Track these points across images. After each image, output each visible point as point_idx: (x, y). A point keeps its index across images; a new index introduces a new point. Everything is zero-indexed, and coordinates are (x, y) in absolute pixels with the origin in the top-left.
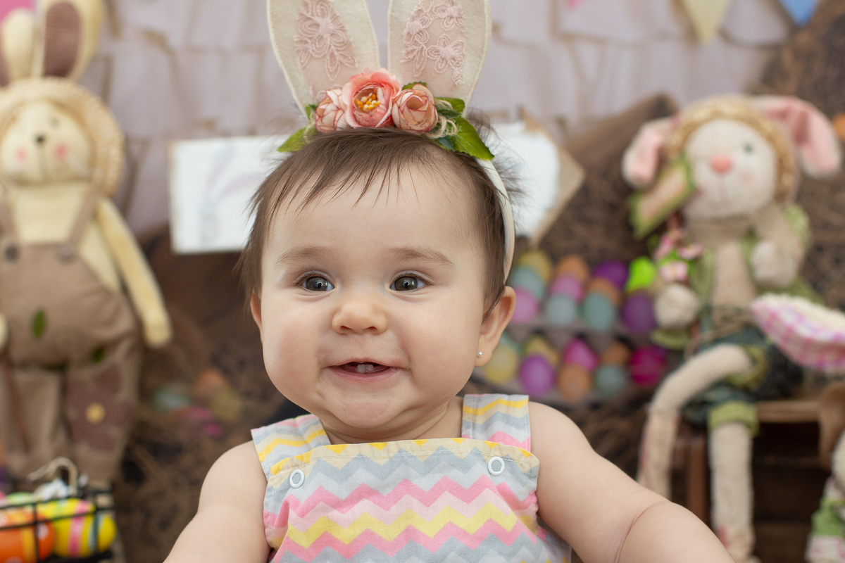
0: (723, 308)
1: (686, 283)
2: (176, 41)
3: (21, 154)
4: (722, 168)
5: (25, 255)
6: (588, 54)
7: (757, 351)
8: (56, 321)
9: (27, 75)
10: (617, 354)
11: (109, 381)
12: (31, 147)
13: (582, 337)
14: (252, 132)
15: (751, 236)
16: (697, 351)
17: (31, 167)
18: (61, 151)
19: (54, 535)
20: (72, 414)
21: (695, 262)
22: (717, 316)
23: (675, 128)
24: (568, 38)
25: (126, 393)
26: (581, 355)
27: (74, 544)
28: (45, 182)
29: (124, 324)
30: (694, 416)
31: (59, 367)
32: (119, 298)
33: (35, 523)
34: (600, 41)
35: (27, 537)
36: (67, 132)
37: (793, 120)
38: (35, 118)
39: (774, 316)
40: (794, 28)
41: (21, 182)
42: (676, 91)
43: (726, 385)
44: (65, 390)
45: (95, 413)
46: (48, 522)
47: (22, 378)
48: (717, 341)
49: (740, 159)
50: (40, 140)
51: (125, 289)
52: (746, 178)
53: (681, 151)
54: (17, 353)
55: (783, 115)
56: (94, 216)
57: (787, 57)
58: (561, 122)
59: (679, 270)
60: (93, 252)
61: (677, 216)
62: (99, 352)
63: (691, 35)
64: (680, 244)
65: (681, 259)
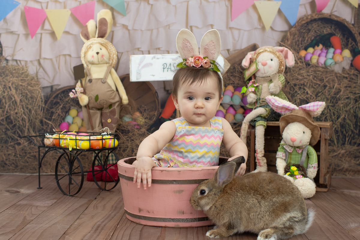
0: (262, 99)
1: (254, 92)
2: (130, 28)
3: (93, 57)
4: (264, 65)
5: (93, 81)
6: (236, 33)
7: (267, 109)
8: (101, 97)
9: (95, 37)
10: (241, 111)
11: (113, 113)
12: (95, 55)
13: (232, 106)
14: (149, 53)
15: (271, 81)
16: (255, 109)
17: (95, 60)
18: (103, 56)
19: (105, 142)
20: (103, 121)
21: (257, 87)
22: (261, 101)
23: (255, 53)
24: (231, 28)
25: (117, 116)
26: (232, 110)
27: (110, 145)
28: (98, 64)
29: (117, 99)
30: (252, 124)
31: (101, 109)
32: (116, 92)
33: (102, 139)
34: (239, 30)
35: (101, 142)
36: (104, 51)
37: (284, 52)
38: (96, 48)
39: (270, 100)
40: (291, 27)
41: (92, 63)
42: (258, 43)
43: (260, 116)
44: (101, 115)
45: (109, 121)
46: (104, 139)
47: (91, 111)
48: (260, 106)
49: (269, 62)
50: (98, 53)
51: (117, 90)
52: (270, 67)
53: (256, 59)
54: (90, 106)
55: (282, 51)
56: (110, 72)
57: (289, 34)
58: (228, 50)
59: (253, 89)
60: (110, 81)
61: (254, 76)
62: (111, 106)
63: (263, 28)
64: (254, 83)
65: (254, 87)
